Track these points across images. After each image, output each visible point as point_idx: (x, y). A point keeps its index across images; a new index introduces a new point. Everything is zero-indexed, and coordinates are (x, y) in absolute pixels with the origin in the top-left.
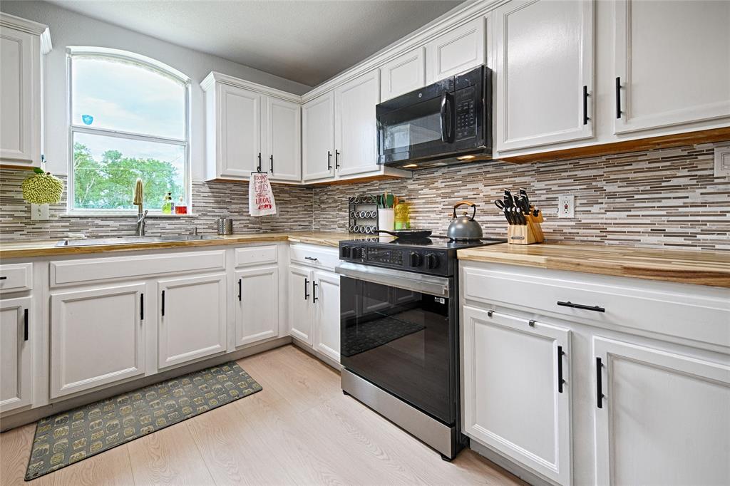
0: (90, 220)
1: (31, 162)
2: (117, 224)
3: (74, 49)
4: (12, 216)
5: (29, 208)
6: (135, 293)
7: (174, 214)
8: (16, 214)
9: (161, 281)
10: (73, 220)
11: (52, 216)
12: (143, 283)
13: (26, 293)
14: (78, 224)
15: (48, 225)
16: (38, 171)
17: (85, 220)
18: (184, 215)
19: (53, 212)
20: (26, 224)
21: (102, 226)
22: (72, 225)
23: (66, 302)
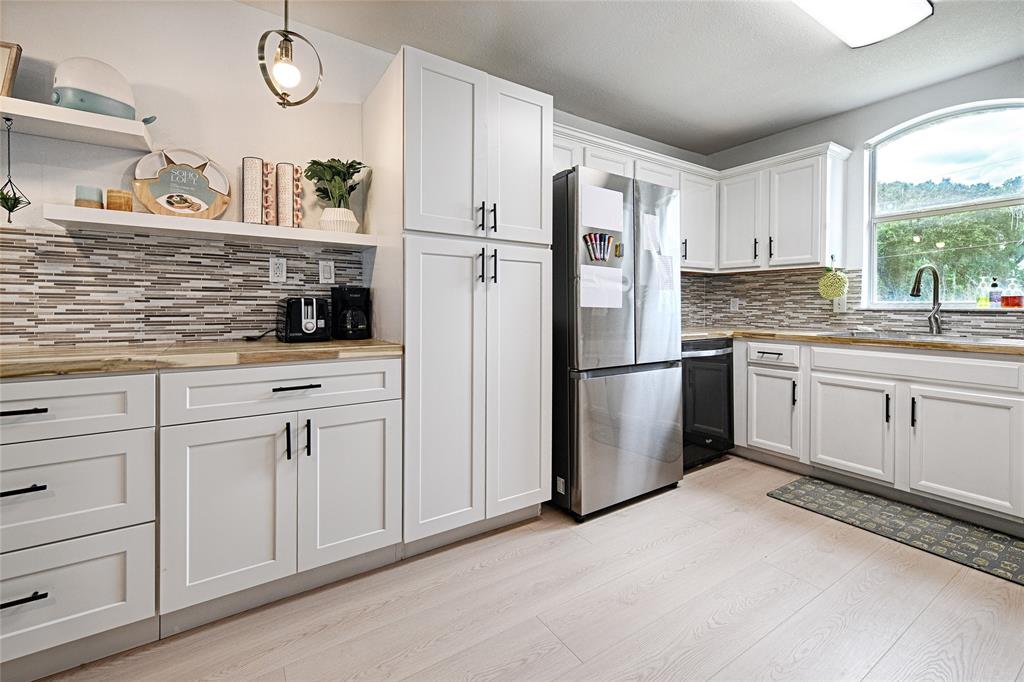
0: (883, 313)
1: (818, 263)
2: (912, 319)
3: (872, 141)
4: (820, 309)
5: (832, 301)
6: (882, 391)
7: (998, 306)
8: (824, 307)
9: (914, 386)
10: (866, 313)
11: (849, 309)
12: (892, 383)
13: (796, 369)
14: (871, 318)
15: (846, 318)
16: (829, 270)
17: (877, 314)
18: (1016, 308)
19: (850, 305)
20: (831, 316)
21: (895, 320)
22: (866, 318)
23: (822, 383)
